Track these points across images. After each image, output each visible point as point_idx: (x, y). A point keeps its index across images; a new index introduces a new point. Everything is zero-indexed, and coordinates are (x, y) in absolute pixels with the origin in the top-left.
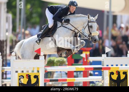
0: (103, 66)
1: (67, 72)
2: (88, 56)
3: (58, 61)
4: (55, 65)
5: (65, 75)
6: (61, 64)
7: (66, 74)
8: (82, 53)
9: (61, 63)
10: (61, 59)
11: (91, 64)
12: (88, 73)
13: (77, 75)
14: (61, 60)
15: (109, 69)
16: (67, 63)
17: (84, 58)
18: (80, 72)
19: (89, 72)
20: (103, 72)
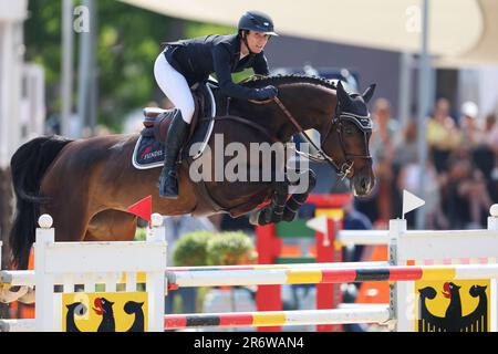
0: (394, 263)
1: (255, 289)
2: (338, 225)
3: (222, 248)
4: (209, 261)
5: (250, 303)
6: (231, 260)
7: (254, 295)
8: (313, 215)
9: (230, 255)
10: (234, 240)
12: (336, 291)
13: (296, 298)
14: (232, 244)
15: (417, 274)
16: (254, 254)
17: (318, 236)
18: (307, 287)
19: (339, 288)
20: (392, 287)
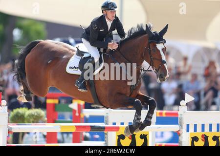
0: (107, 124)
1: (45, 134)
2: (82, 107)
3: (31, 116)
4: (26, 121)
5: (43, 139)
6: (35, 121)
7: (45, 136)
8: (71, 102)
9: (35, 119)
10: (37, 112)
11: (86, 120)
12: (81, 135)
13: (63, 138)
14: (36, 114)
15: (117, 129)
16: (46, 119)
17: (74, 111)
18: (68, 133)
19: (82, 134)
20: (106, 134)
